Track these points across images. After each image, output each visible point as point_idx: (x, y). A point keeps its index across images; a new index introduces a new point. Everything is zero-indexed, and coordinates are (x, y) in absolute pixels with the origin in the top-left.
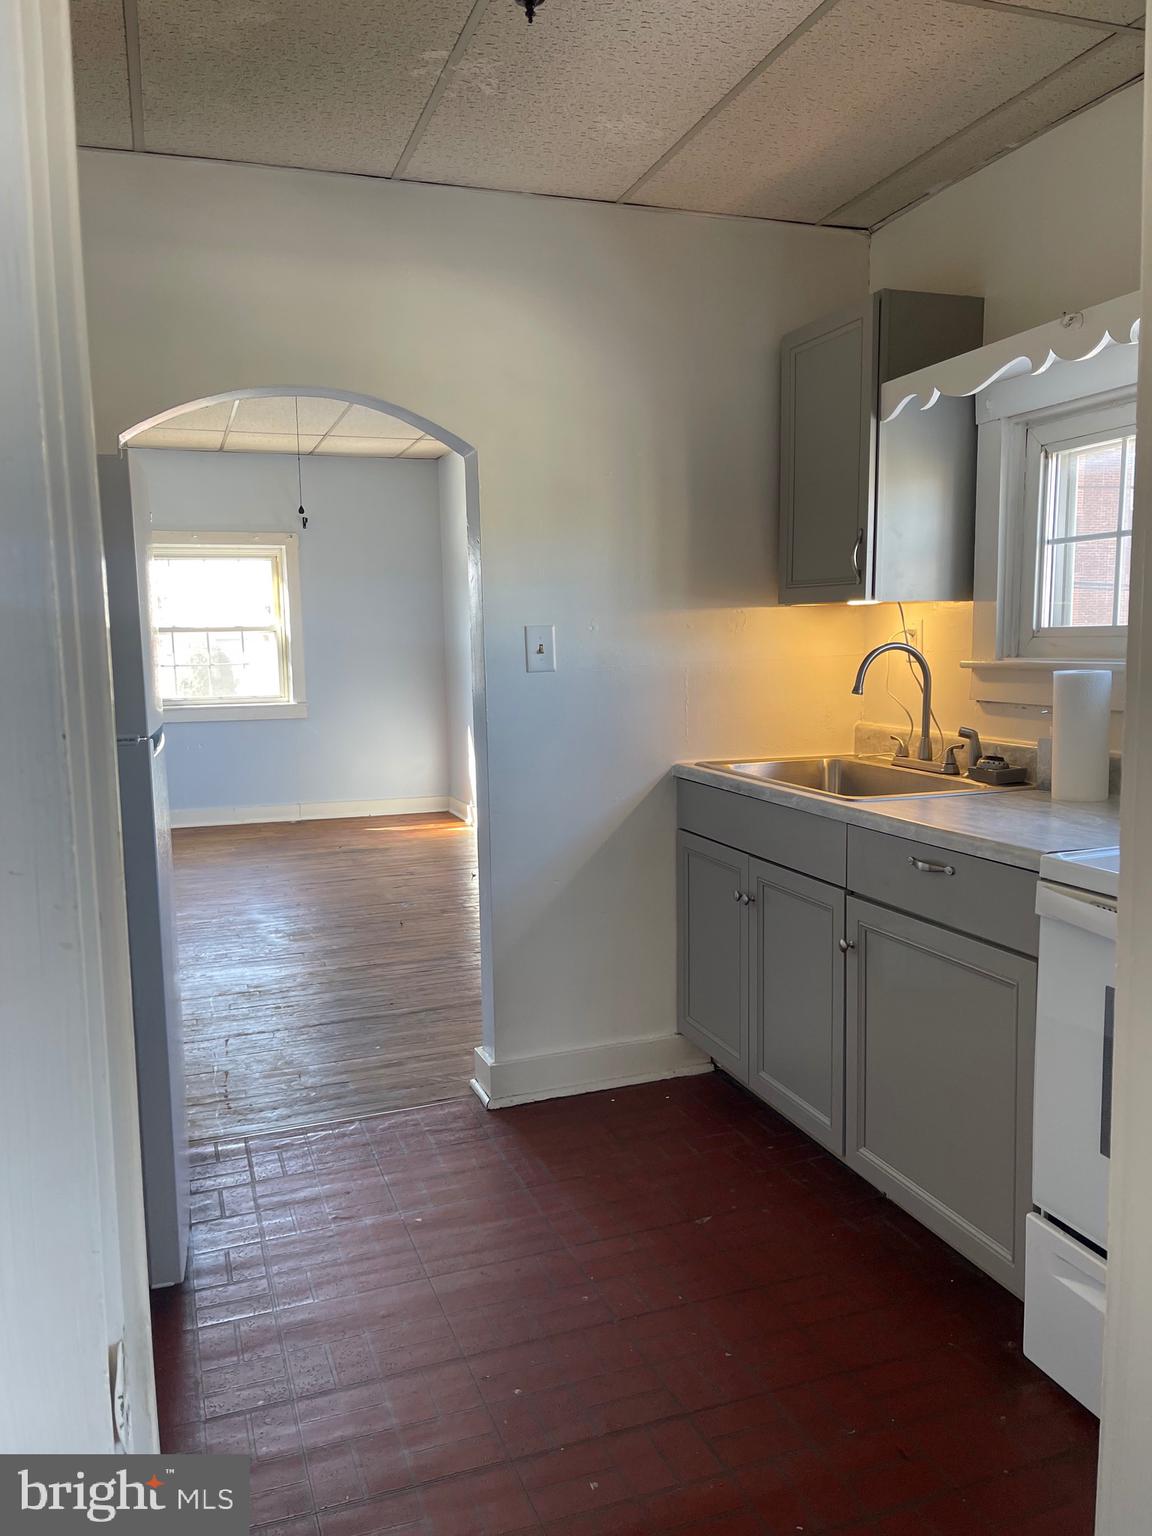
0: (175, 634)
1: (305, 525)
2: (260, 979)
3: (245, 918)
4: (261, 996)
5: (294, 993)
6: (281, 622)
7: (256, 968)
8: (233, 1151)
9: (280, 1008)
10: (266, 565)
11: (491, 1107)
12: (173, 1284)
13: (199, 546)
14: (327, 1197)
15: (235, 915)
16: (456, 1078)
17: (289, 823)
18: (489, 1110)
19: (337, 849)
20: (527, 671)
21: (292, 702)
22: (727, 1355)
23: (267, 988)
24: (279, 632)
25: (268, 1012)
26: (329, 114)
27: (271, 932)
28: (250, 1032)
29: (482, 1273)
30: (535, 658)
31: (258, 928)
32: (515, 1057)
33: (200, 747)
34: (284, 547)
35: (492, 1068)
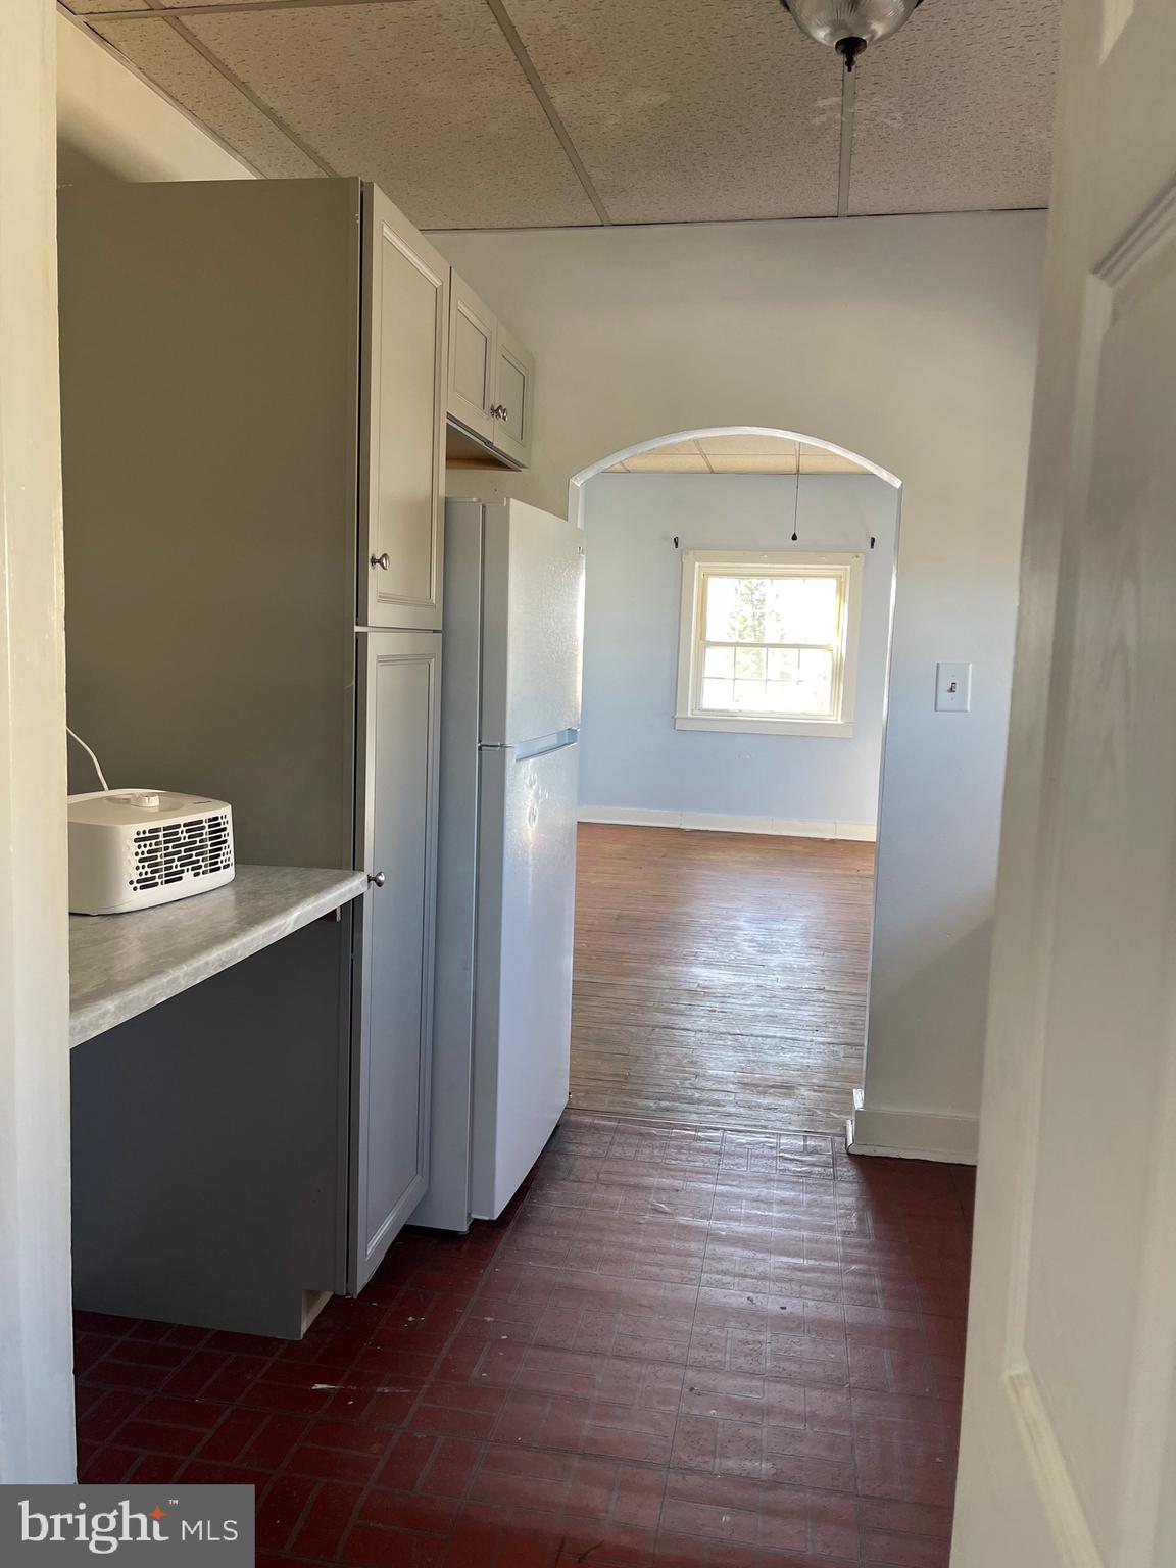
0: (738, 648)
1: (872, 545)
2: (712, 981)
3: (731, 923)
4: (704, 996)
5: (733, 1001)
6: (839, 644)
7: (715, 971)
8: (605, 1126)
9: (714, 1011)
10: (831, 584)
11: (852, 1151)
12: (487, 1218)
13: (768, 565)
14: (658, 1189)
15: (724, 919)
16: (836, 1115)
17: (822, 840)
18: (849, 1153)
19: (854, 872)
20: (936, 710)
21: (840, 722)
22: (938, 1459)
23: (714, 991)
24: (835, 652)
25: (702, 1013)
26: (754, 170)
27: (745, 941)
28: (677, 1027)
29: (749, 1298)
30: (945, 698)
31: (736, 935)
32: (884, 1108)
33: (748, 757)
34: (849, 567)
35: (858, 1111)
